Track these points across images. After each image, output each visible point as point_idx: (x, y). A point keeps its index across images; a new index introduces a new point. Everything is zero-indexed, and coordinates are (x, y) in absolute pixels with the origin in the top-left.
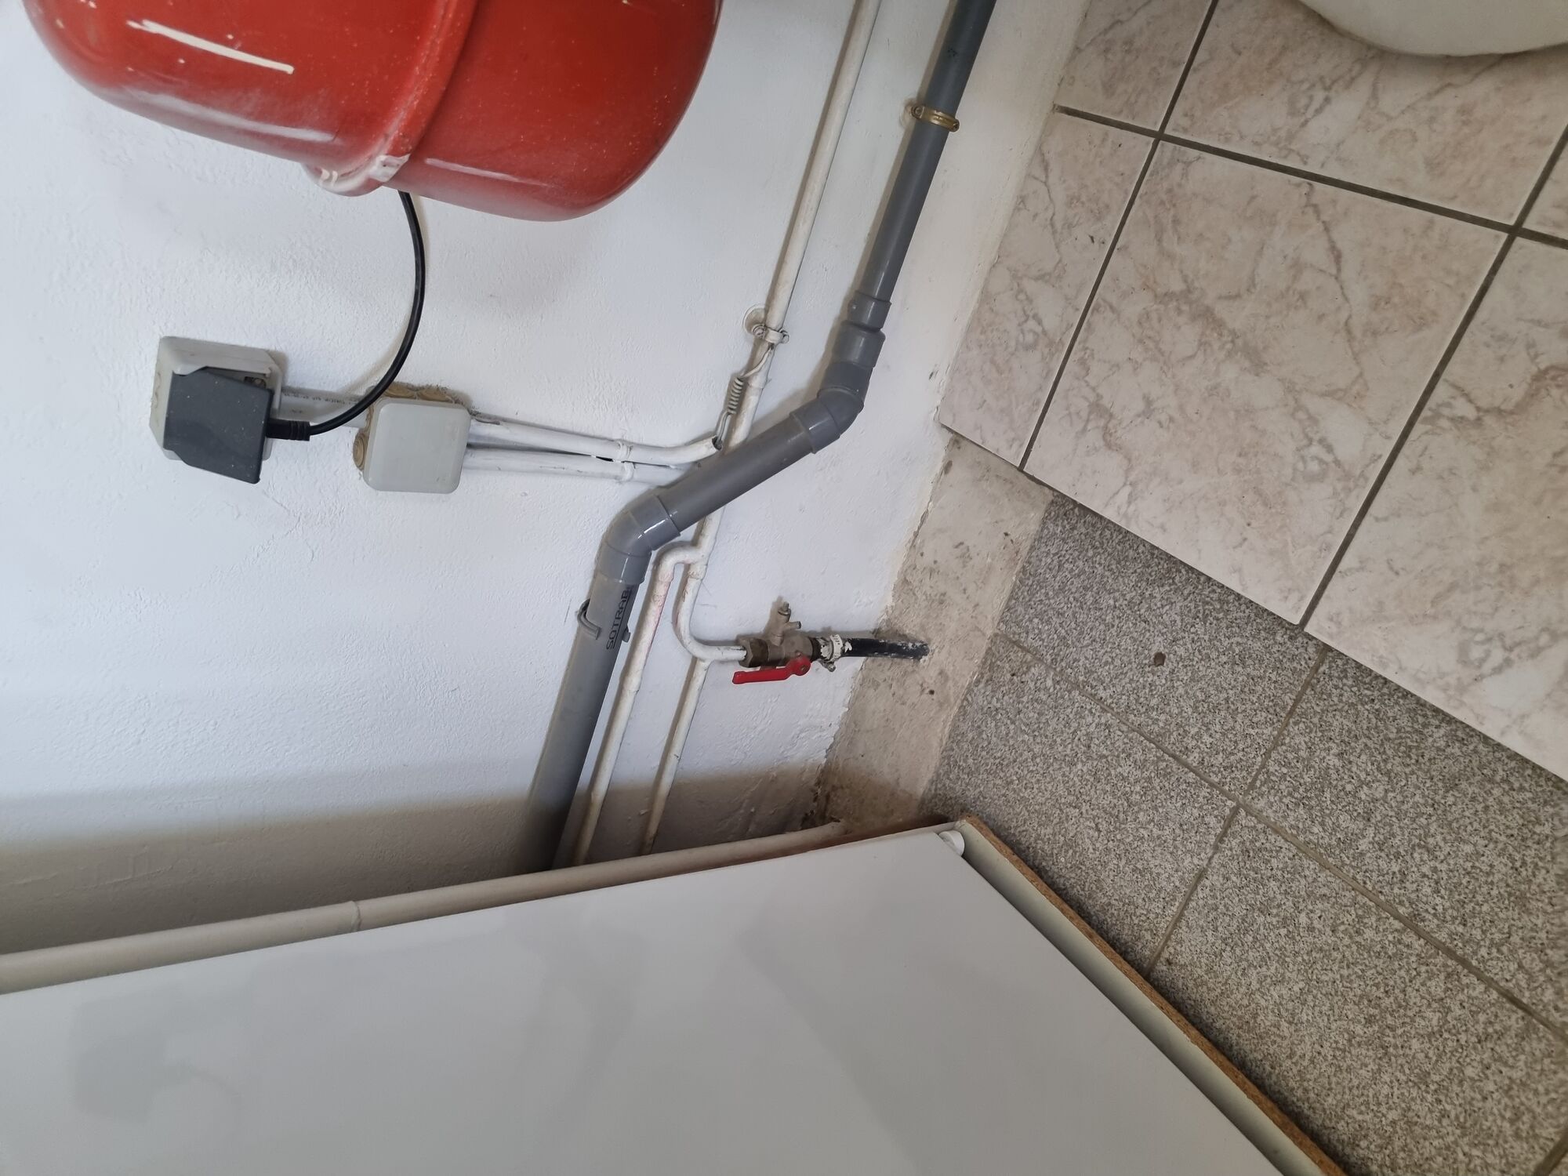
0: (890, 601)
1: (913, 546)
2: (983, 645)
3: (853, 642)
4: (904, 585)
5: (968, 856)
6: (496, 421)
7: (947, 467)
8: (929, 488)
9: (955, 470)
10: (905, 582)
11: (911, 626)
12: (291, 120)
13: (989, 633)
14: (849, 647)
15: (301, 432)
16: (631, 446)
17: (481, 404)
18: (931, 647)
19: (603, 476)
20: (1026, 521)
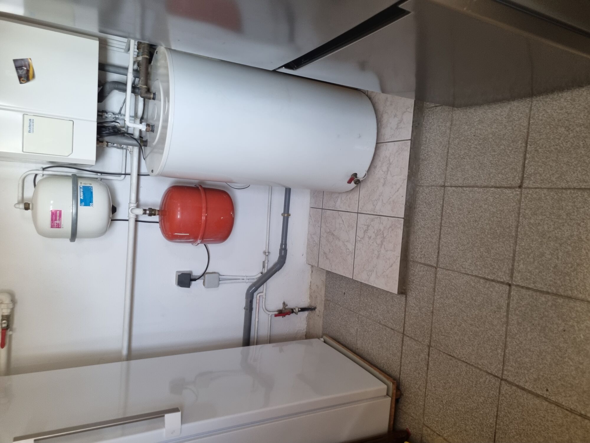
0: (309, 301)
1: (310, 288)
2: (323, 302)
3: (301, 309)
4: (311, 297)
5: (325, 342)
6: (224, 276)
7: (312, 272)
8: (310, 276)
9: (313, 272)
10: (311, 296)
11: (313, 305)
12: (189, 239)
13: (324, 300)
14: (300, 309)
15: (195, 280)
16: (247, 276)
17: (221, 274)
18: (317, 307)
19: (243, 282)
20: (324, 277)
